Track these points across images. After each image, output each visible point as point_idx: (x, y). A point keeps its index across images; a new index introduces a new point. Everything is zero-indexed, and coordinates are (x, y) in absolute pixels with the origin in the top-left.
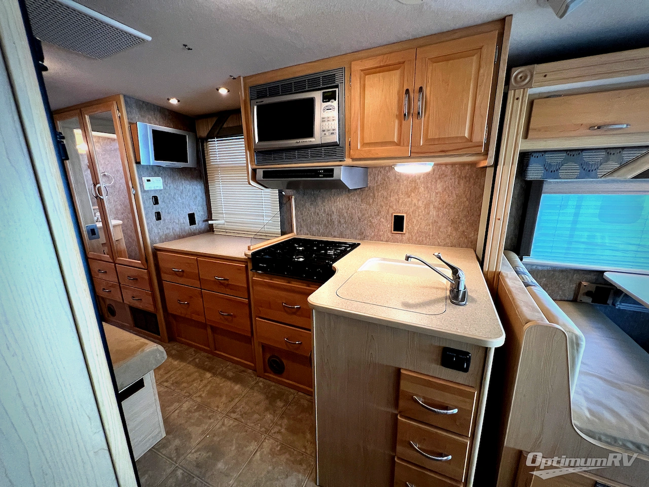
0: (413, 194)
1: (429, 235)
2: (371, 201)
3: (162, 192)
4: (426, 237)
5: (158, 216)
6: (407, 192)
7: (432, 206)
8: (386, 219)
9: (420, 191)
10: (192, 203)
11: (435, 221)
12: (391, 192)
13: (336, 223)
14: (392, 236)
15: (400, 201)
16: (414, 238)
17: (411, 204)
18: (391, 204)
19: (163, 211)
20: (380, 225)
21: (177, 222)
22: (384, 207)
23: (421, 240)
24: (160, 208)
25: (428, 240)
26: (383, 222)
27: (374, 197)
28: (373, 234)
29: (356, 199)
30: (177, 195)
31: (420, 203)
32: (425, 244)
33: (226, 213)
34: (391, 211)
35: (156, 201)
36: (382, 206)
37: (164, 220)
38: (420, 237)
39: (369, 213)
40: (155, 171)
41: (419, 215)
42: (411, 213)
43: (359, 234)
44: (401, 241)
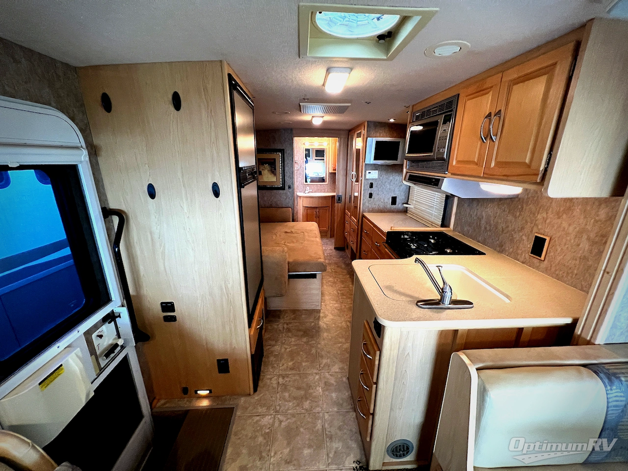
0: (564, 216)
1: (572, 273)
2: (518, 214)
3: (377, 180)
4: (568, 273)
5: (371, 195)
6: (559, 211)
7: (585, 237)
8: (528, 238)
9: (575, 213)
10: (396, 189)
11: (585, 256)
12: (540, 208)
13: (483, 228)
14: (530, 258)
15: (548, 221)
16: (553, 269)
17: (559, 227)
18: (537, 222)
19: (375, 193)
20: (520, 242)
21: (382, 201)
22: (529, 224)
23: (560, 276)
24: (374, 190)
25: (569, 277)
26: (524, 240)
27: (522, 209)
28: (511, 250)
29: (505, 208)
30: (387, 183)
31: (571, 228)
32: (565, 282)
33: (416, 201)
34: (535, 230)
35: (371, 186)
36: (527, 222)
37: (374, 199)
38: (561, 270)
39: (513, 226)
40: (375, 167)
41: (565, 244)
42: (556, 239)
43: (499, 246)
44: (538, 268)
